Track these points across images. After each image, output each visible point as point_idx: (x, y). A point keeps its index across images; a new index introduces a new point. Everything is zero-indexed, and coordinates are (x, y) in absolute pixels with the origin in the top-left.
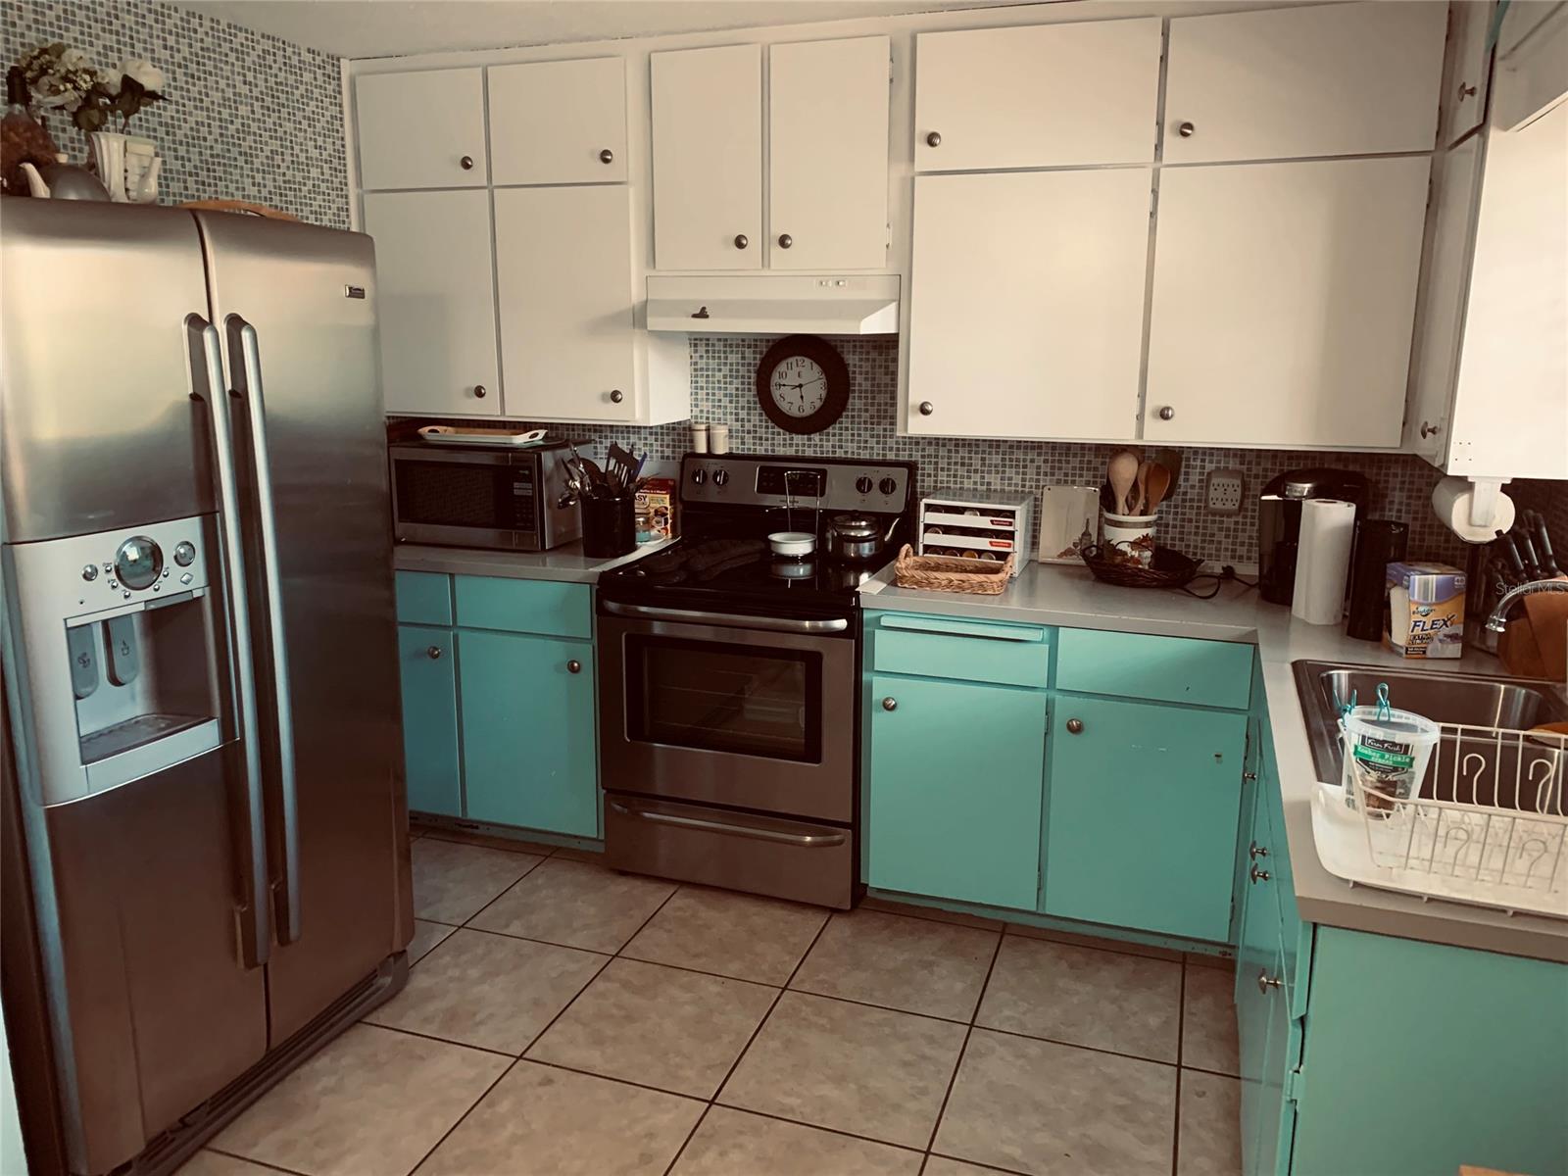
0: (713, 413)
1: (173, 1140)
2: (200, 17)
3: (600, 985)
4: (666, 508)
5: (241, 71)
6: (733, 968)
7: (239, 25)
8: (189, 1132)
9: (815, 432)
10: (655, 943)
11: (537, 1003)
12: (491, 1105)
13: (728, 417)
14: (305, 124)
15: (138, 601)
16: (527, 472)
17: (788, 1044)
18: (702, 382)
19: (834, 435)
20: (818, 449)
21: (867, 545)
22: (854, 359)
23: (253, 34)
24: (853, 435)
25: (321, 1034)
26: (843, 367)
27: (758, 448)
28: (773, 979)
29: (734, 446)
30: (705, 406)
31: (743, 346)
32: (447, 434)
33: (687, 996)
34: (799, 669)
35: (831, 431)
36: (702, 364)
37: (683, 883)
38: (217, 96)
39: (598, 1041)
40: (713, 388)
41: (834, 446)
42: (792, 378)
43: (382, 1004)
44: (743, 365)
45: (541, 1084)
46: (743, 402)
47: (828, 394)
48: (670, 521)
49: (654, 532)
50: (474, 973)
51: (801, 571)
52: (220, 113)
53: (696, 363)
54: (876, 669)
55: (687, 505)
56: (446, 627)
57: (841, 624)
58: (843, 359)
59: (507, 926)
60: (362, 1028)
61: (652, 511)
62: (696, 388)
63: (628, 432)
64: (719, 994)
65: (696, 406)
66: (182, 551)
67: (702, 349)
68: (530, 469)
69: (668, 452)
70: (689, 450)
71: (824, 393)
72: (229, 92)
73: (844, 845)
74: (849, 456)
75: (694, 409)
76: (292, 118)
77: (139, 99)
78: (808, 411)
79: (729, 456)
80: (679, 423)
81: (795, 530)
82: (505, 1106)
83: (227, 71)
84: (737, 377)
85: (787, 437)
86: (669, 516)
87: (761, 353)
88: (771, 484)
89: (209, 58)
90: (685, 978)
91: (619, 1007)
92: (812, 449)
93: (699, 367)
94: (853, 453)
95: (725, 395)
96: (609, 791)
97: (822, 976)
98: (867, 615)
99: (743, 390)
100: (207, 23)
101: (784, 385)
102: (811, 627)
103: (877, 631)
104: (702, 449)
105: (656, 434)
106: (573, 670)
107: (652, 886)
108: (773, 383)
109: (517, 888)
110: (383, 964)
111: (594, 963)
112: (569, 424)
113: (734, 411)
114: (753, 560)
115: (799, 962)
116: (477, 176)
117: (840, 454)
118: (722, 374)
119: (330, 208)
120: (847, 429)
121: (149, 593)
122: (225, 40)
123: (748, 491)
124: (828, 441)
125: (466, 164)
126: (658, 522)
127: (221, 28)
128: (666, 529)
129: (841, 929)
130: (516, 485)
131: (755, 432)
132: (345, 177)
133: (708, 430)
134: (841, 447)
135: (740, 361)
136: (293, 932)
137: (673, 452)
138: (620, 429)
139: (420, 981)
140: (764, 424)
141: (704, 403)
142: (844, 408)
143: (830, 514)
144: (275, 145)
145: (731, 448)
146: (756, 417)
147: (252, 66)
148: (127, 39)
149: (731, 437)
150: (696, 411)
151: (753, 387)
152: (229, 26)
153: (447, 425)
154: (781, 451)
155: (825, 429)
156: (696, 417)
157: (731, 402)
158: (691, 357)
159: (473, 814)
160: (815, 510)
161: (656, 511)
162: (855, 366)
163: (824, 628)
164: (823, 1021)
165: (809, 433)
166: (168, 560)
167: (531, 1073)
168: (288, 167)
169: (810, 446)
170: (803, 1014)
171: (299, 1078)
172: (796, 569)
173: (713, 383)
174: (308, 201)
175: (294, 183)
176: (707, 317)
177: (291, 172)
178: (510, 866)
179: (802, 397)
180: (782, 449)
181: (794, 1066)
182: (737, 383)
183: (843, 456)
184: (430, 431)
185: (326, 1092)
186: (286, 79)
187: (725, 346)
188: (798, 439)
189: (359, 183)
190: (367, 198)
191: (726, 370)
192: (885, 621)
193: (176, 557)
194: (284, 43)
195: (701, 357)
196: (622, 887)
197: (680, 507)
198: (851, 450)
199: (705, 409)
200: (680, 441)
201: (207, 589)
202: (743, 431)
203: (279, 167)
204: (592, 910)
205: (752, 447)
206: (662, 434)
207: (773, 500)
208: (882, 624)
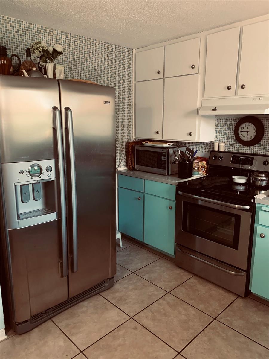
0: (221, 139)
1: (42, 316)
2: (97, 41)
3: (161, 301)
4: (205, 166)
5: (106, 53)
6: (201, 307)
7: (107, 42)
8: (46, 315)
9: (252, 146)
10: (181, 292)
11: (142, 302)
12: (118, 331)
13: (225, 140)
14: (122, 66)
15: (35, 180)
16: (165, 154)
17: (210, 339)
18: (218, 130)
19: (258, 147)
20: (252, 151)
21: (264, 182)
22: (266, 124)
23: (110, 44)
24: (264, 147)
25: (86, 296)
26: (263, 126)
27: (233, 150)
28: (212, 314)
29: (226, 149)
30: (219, 137)
31: (231, 120)
32: (150, 144)
33: (184, 312)
34: (233, 219)
35: (257, 146)
36: (219, 125)
37: (195, 275)
38: (100, 60)
39: (154, 319)
40: (222, 132)
41: (257, 150)
42: (245, 129)
43: (105, 290)
44: (231, 125)
45: (134, 329)
46: (230, 136)
47: (256, 134)
48: (205, 170)
49: (200, 173)
50: (131, 287)
51: (242, 188)
52: (100, 64)
53: (217, 125)
54: (259, 223)
55: (211, 165)
56: (142, 193)
57: (248, 207)
58: (262, 124)
59: (144, 275)
60: (98, 296)
61: (201, 166)
62: (217, 132)
63: (197, 144)
64: (194, 315)
65: (216, 137)
66: (49, 168)
67: (219, 121)
68: (166, 153)
69: (207, 150)
70: (213, 150)
71: (255, 134)
72: (103, 59)
73: (243, 277)
74: (262, 154)
75: (216, 138)
76: (119, 64)
77: (57, 54)
78: (250, 139)
79: (224, 152)
80: (211, 142)
81: (242, 175)
82: (121, 333)
83: (103, 53)
84: (229, 129)
85: (243, 147)
86: (205, 168)
87: (237, 122)
88: (236, 161)
89: (99, 50)
90: (185, 306)
91: (164, 310)
92: (250, 151)
93: (218, 126)
94: (264, 153)
95: (225, 134)
96: (177, 244)
97: (228, 318)
98: (257, 205)
99: (230, 133)
100: (98, 42)
101: (243, 131)
102: (238, 207)
103: (260, 211)
104: (216, 149)
105: (205, 145)
106: (170, 208)
107: (186, 273)
108: (239, 130)
109: (151, 265)
110: (107, 280)
111: (162, 293)
112: (182, 142)
113: (227, 139)
114: (226, 183)
115: (223, 310)
116: (161, 76)
117: (259, 153)
118: (224, 128)
119: (127, 87)
120: (262, 145)
121: (38, 178)
122: (103, 46)
123: (228, 162)
124: (256, 148)
125: (158, 73)
126: (202, 170)
127: (102, 43)
128: (204, 172)
129: (240, 302)
130: (162, 157)
131: (233, 145)
132: (132, 79)
133: (218, 144)
134: (260, 151)
135: (230, 124)
136: (75, 270)
137: (209, 150)
138: (195, 143)
139: (117, 286)
140: (236, 143)
141: (219, 136)
142: (262, 138)
143: (253, 171)
144: (114, 71)
145: (225, 150)
146: (234, 141)
147: (109, 52)
148: (78, 47)
149: (226, 146)
150: (216, 139)
151: (233, 132)
152: (104, 43)
153: (151, 141)
154: (240, 151)
155: (255, 145)
156: (216, 140)
157: (226, 136)
158: (216, 123)
159: (145, 242)
160: (248, 170)
161: (202, 167)
162: (266, 125)
163: (242, 208)
164: (224, 335)
165: (250, 146)
166: (44, 171)
167: (132, 323)
168: (117, 76)
169: (250, 150)
170: (218, 330)
171: (79, 306)
172: (240, 187)
173: (222, 130)
174: (122, 85)
175: (118, 80)
176: (216, 110)
177: (118, 78)
178: (151, 257)
179: (248, 135)
180: (241, 150)
181: (209, 349)
182: (229, 131)
183: (260, 153)
184: (146, 143)
185: (83, 312)
186: (118, 55)
187: (226, 120)
188: (246, 148)
189: (135, 80)
190: (137, 84)
191: (226, 127)
192: (263, 208)
193: (46, 170)
194: (118, 46)
195: (219, 123)
196: (178, 271)
197: (209, 166)
198: (263, 151)
199: (219, 138)
200: (211, 147)
201: (56, 178)
202: (229, 145)
203: (114, 76)
204: (167, 277)
205: (232, 150)
206: (206, 145)
207: (235, 166)
208: (262, 209)
